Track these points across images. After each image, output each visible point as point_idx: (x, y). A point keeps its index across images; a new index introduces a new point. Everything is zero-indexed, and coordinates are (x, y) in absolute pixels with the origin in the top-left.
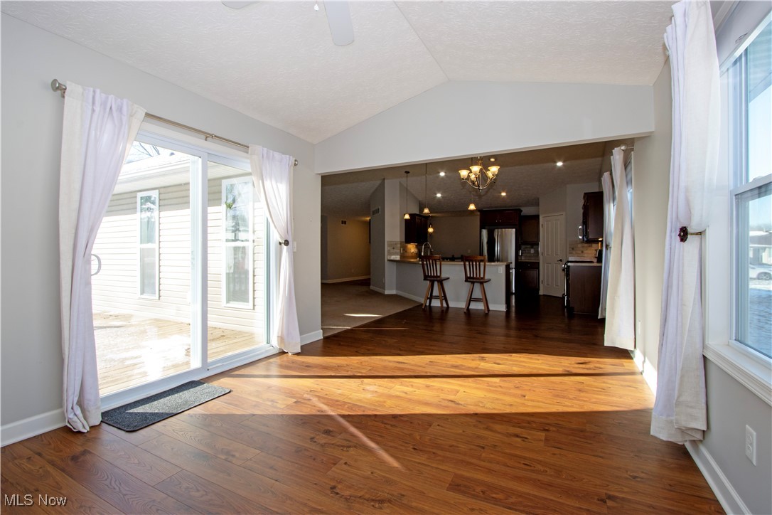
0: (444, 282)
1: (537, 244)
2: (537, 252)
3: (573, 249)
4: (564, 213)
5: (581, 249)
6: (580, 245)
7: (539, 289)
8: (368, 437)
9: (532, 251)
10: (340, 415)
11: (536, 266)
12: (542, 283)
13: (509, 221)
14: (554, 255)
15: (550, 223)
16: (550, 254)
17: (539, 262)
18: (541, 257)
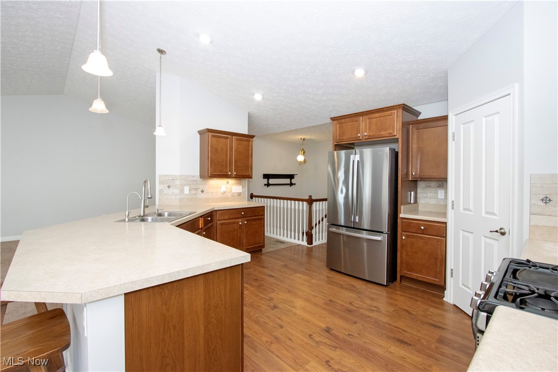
3: (546, 201)
4: (514, 88)
9: (442, 194)
11: (438, 231)
12: (452, 276)
13: (383, 133)
14: (484, 214)
15: (472, 125)
16: (471, 208)
17: (446, 223)
18: (451, 213)
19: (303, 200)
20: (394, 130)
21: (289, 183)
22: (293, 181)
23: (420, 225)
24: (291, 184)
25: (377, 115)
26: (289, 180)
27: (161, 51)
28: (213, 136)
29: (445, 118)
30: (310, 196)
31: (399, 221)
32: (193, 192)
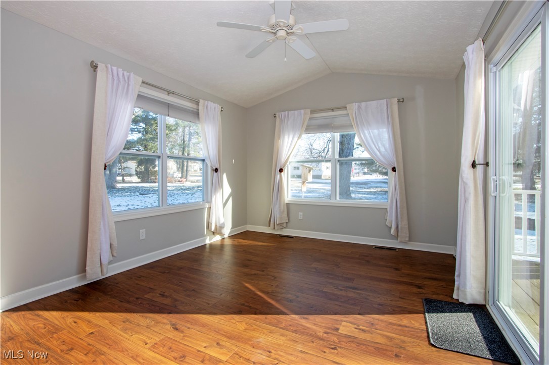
8: (262, 298)
10: (287, 315)
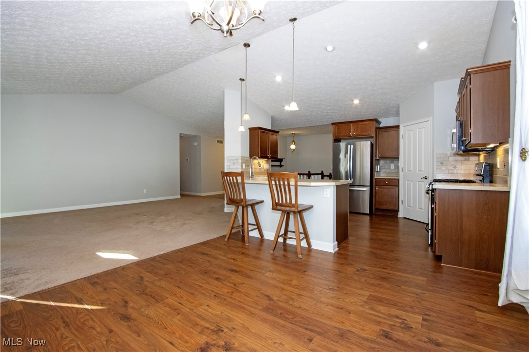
0: (256, 207)
1: (397, 158)
2: (397, 167)
3: (442, 163)
4: (430, 119)
5: (453, 163)
6: (451, 159)
7: (397, 211)
9: (392, 166)
11: (395, 183)
12: (402, 204)
13: (365, 133)
14: (418, 171)
15: (412, 132)
16: (412, 170)
17: (398, 179)
18: (401, 173)
19: (304, 174)
20: (371, 132)
21: (279, 164)
22: (282, 164)
23: (385, 181)
24: (281, 166)
25: (361, 123)
26: (279, 163)
27: (242, 80)
28: (261, 132)
29: (398, 127)
30: (309, 172)
31: (374, 180)
32: (247, 167)
